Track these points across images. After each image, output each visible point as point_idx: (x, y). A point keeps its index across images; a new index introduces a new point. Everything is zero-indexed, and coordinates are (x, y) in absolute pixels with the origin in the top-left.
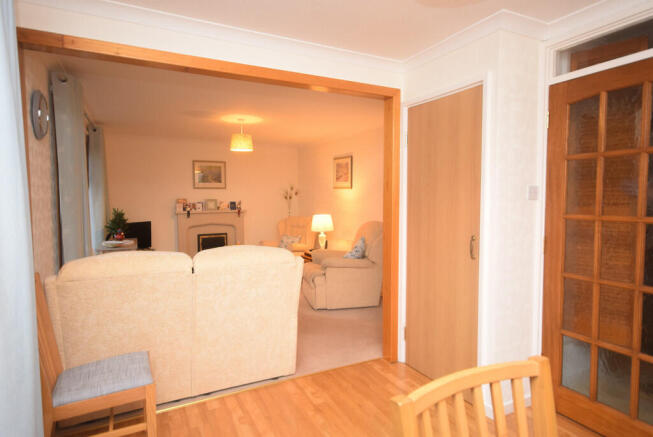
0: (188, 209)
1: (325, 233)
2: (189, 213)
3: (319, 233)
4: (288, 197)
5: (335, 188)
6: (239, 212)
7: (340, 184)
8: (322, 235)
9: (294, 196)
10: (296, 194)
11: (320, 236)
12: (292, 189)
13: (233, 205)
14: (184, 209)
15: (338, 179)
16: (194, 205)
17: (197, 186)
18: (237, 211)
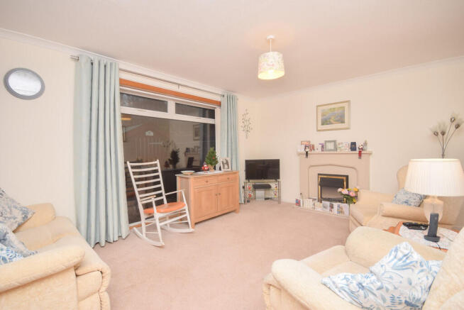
6: (360, 154)
9: (450, 131)
10: (457, 127)
13: (353, 146)
16: (313, 146)
17: (319, 129)
18: (357, 151)
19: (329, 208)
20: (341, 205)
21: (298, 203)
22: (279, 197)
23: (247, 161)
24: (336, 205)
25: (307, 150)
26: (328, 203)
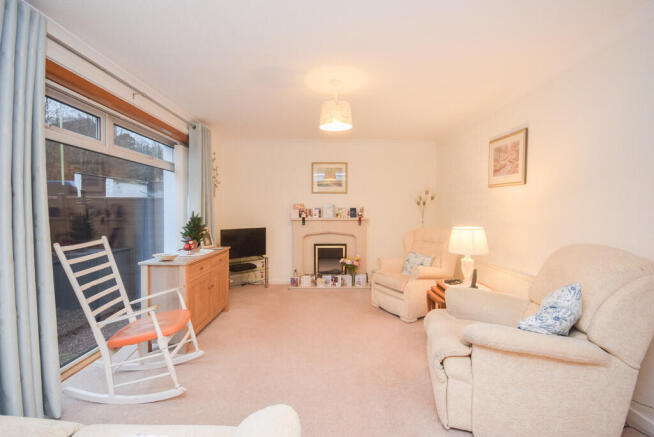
0: (304, 216)
1: (472, 257)
2: (304, 220)
3: (461, 257)
4: (421, 203)
5: (490, 186)
6: (360, 220)
7: (501, 179)
8: (467, 260)
9: (428, 201)
10: (432, 198)
11: (463, 260)
12: (427, 192)
13: (353, 212)
14: (300, 215)
15: (496, 171)
16: (310, 211)
17: (315, 190)
18: (357, 218)
19: (331, 283)
20: (345, 277)
21: (294, 282)
22: (266, 280)
23: (222, 231)
24: (339, 277)
25: (304, 215)
26: (329, 277)
